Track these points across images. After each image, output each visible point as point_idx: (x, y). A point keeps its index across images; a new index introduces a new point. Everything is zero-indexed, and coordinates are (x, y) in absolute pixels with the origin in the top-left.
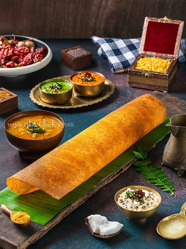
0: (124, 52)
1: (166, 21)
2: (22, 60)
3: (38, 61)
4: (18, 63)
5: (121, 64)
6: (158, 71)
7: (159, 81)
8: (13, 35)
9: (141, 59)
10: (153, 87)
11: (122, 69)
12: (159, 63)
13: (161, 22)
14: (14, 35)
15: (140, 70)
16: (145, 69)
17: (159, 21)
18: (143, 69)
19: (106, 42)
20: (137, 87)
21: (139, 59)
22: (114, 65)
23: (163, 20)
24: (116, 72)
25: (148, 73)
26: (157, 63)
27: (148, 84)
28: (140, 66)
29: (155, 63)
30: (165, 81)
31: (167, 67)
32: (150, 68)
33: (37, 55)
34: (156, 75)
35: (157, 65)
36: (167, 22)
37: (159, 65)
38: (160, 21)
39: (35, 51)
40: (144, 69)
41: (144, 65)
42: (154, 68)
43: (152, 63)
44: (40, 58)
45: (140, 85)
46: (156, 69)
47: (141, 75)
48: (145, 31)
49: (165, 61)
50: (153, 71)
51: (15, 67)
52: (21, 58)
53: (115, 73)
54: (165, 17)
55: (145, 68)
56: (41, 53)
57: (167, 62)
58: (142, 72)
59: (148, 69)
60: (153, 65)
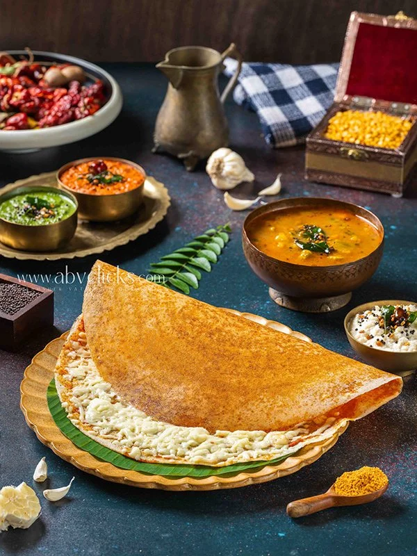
0: (297, 97)
1: (401, 23)
2: (47, 113)
3: (86, 116)
4: (37, 118)
5: (289, 125)
6: (381, 144)
7: (383, 167)
8: (28, 51)
9: (339, 114)
10: (368, 183)
11: (291, 139)
12: (384, 125)
13: (391, 25)
14: (32, 49)
15: (336, 141)
16: (348, 138)
17: (385, 23)
18: (343, 138)
19: (255, 73)
20: (327, 182)
21: (334, 114)
22: (273, 129)
23: (395, 21)
24: (278, 145)
25: (356, 148)
26: (378, 125)
27: (356, 175)
28: (337, 132)
29: (372, 123)
30: (396, 169)
31: (403, 135)
32: (361, 138)
33: (86, 100)
34: (374, 153)
35: (379, 129)
36: (404, 26)
37: (384, 130)
38: (388, 23)
39: (79, 91)
40: (345, 140)
41: (346, 129)
42: (371, 137)
43: (367, 124)
44: (91, 108)
45: (336, 177)
46: (376, 139)
47: (338, 153)
48: (350, 48)
49: (399, 120)
50: (368, 144)
51: (29, 128)
52: (47, 106)
53: (275, 149)
54: (401, 12)
55: (350, 136)
56: (95, 95)
57: (403, 124)
58: (340, 147)
59: (356, 139)
60: (368, 129)
